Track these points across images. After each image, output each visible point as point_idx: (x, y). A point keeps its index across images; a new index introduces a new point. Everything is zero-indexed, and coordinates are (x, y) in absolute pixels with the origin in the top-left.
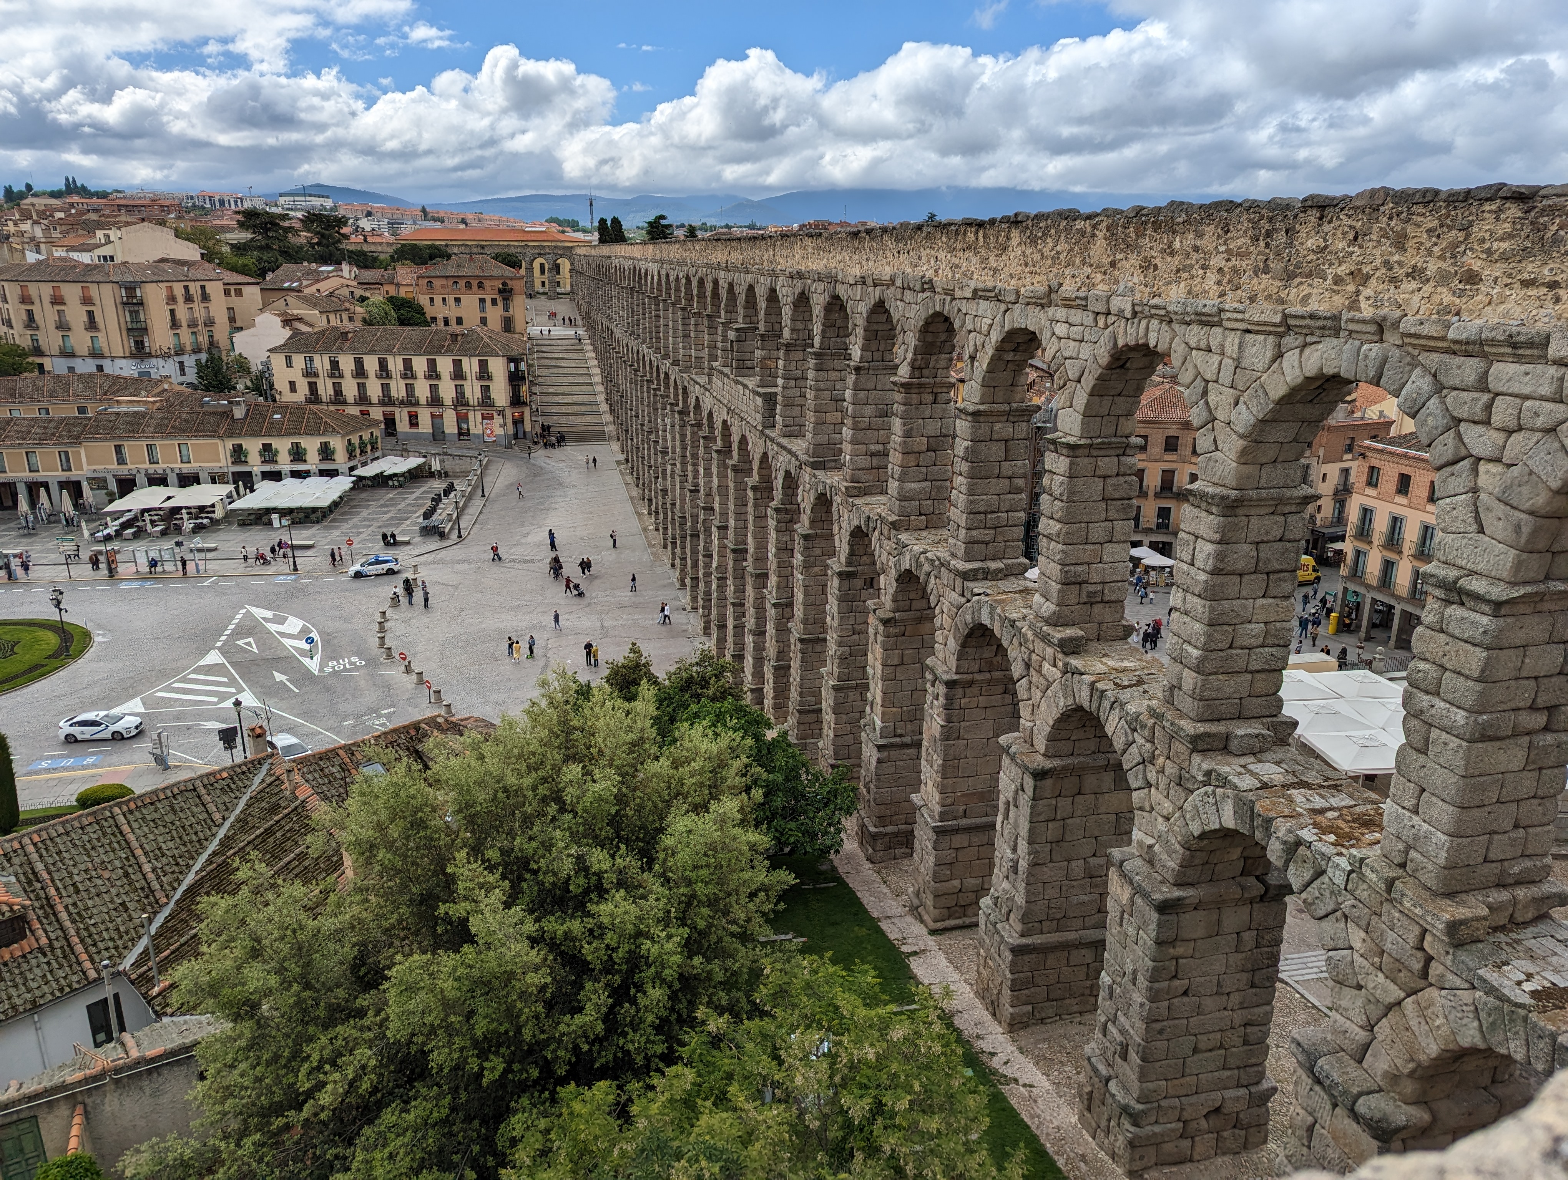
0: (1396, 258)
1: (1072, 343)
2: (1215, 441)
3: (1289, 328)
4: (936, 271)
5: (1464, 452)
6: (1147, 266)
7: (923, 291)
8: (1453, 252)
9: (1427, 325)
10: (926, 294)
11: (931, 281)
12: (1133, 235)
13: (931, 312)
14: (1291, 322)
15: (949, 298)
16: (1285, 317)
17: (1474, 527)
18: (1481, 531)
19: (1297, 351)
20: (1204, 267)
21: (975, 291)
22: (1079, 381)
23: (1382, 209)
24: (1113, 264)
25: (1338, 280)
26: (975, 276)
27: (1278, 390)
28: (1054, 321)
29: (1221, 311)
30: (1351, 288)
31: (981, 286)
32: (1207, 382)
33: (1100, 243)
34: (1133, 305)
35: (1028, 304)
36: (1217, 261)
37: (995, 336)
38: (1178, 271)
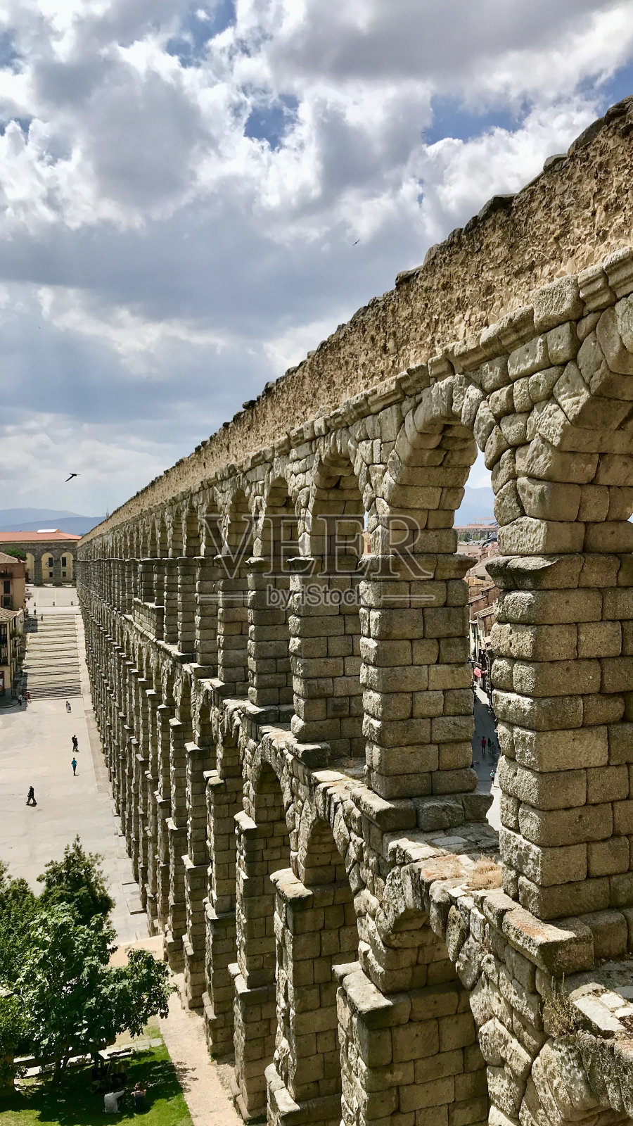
0: (448, 298)
3: (403, 393)
4: (236, 457)
5: (504, 444)
6: (330, 385)
7: (231, 476)
9: (468, 343)
10: (232, 479)
12: (321, 365)
13: (235, 492)
14: (403, 386)
15: (242, 475)
17: (518, 511)
18: (523, 512)
19: (411, 412)
20: (356, 368)
21: (253, 459)
22: (307, 506)
23: (436, 261)
24: (315, 395)
26: (253, 449)
27: (405, 452)
28: (292, 462)
29: (366, 398)
30: (429, 338)
31: (255, 454)
32: (368, 465)
33: (307, 382)
34: (326, 422)
36: (362, 359)
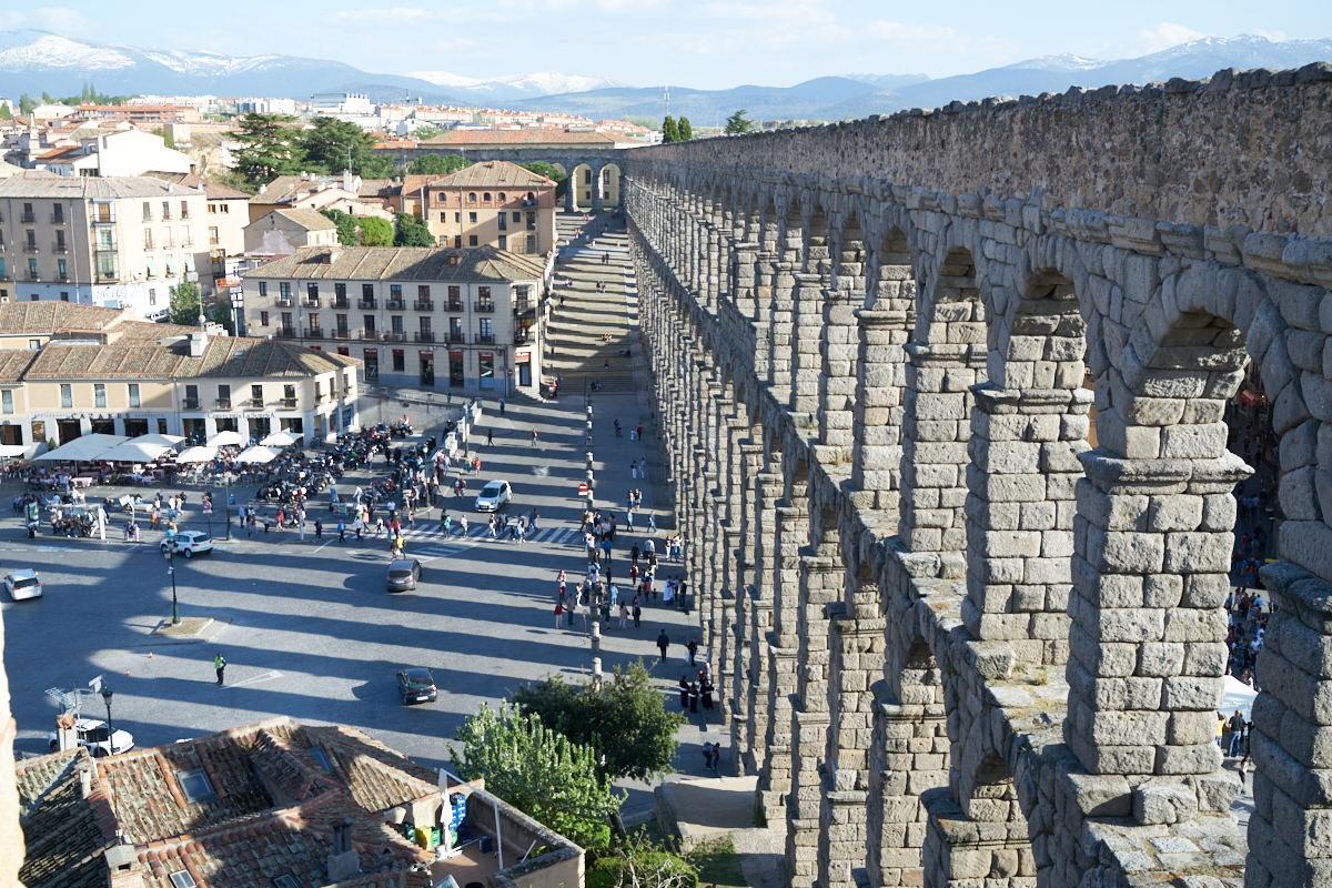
0: (1243, 158)
1: (998, 267)
2: (1109, 393)
3: (1165, 248)
4: (895, 174)
5: (1303, 413)
6: (1053, 169)
7: (885, 200)
8: (1286, 153)
9: (1266, 244)
10: (887, 204)
11: (890, 186)
12: (1040, 129)
13: (891, 226)
14: (1165, 239)
15: (903, 209)
16: (1158, 234)
17: (1311, 514)
18: (1320, 517)
19: (1173, 277)
20: (1096, 169)
21: (922, 199)
22: (1003, 315)
23: (1229, 95)
24: (1027, 164)
25: (1199, 187)
26: (924, 181)
27: (1160, 328)
28: (984, 239)
29: (1107, 226)
30: (1209, 195)
31: (926, 194)
32: (1102, 316)
33: (1017, 139)
34: (1041, 218)
35: (964, 217)
36: (1104, 161)
37: (940, 257)
38: (1075, 174)
